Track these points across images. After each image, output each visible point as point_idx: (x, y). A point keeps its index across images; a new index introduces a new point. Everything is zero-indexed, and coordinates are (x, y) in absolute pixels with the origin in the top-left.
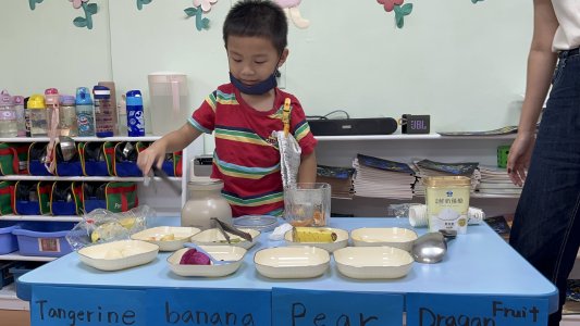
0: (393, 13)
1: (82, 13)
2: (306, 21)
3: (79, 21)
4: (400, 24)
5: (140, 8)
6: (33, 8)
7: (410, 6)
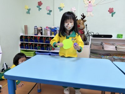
0: (111, 14)
1: (48, 12)
2: (93, 15)
3: (48, 14)
4: (112, 16)
5: (60, 11)
6: (39, 11)
7: (115, 12)
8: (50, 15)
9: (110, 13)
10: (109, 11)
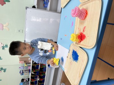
2: (7, 23)
4: (9, 1)
5: (2, 59)
6: (1, 80)
8: (6, 69)
9: (5, 3)
10: (3, 5)
